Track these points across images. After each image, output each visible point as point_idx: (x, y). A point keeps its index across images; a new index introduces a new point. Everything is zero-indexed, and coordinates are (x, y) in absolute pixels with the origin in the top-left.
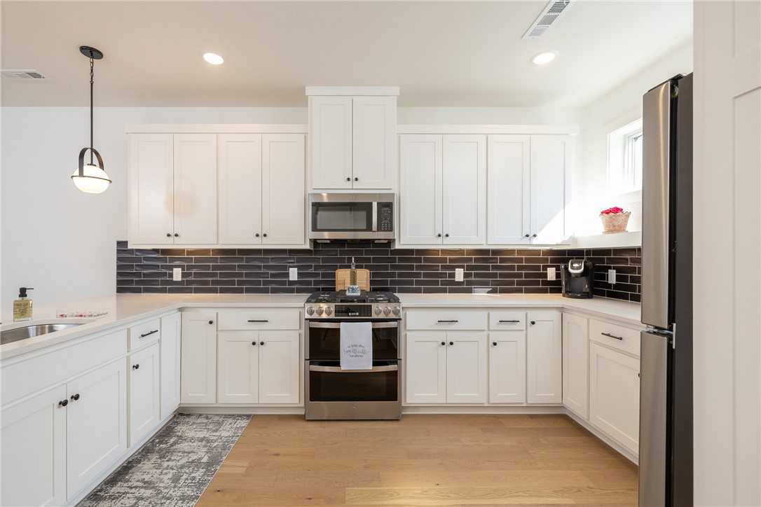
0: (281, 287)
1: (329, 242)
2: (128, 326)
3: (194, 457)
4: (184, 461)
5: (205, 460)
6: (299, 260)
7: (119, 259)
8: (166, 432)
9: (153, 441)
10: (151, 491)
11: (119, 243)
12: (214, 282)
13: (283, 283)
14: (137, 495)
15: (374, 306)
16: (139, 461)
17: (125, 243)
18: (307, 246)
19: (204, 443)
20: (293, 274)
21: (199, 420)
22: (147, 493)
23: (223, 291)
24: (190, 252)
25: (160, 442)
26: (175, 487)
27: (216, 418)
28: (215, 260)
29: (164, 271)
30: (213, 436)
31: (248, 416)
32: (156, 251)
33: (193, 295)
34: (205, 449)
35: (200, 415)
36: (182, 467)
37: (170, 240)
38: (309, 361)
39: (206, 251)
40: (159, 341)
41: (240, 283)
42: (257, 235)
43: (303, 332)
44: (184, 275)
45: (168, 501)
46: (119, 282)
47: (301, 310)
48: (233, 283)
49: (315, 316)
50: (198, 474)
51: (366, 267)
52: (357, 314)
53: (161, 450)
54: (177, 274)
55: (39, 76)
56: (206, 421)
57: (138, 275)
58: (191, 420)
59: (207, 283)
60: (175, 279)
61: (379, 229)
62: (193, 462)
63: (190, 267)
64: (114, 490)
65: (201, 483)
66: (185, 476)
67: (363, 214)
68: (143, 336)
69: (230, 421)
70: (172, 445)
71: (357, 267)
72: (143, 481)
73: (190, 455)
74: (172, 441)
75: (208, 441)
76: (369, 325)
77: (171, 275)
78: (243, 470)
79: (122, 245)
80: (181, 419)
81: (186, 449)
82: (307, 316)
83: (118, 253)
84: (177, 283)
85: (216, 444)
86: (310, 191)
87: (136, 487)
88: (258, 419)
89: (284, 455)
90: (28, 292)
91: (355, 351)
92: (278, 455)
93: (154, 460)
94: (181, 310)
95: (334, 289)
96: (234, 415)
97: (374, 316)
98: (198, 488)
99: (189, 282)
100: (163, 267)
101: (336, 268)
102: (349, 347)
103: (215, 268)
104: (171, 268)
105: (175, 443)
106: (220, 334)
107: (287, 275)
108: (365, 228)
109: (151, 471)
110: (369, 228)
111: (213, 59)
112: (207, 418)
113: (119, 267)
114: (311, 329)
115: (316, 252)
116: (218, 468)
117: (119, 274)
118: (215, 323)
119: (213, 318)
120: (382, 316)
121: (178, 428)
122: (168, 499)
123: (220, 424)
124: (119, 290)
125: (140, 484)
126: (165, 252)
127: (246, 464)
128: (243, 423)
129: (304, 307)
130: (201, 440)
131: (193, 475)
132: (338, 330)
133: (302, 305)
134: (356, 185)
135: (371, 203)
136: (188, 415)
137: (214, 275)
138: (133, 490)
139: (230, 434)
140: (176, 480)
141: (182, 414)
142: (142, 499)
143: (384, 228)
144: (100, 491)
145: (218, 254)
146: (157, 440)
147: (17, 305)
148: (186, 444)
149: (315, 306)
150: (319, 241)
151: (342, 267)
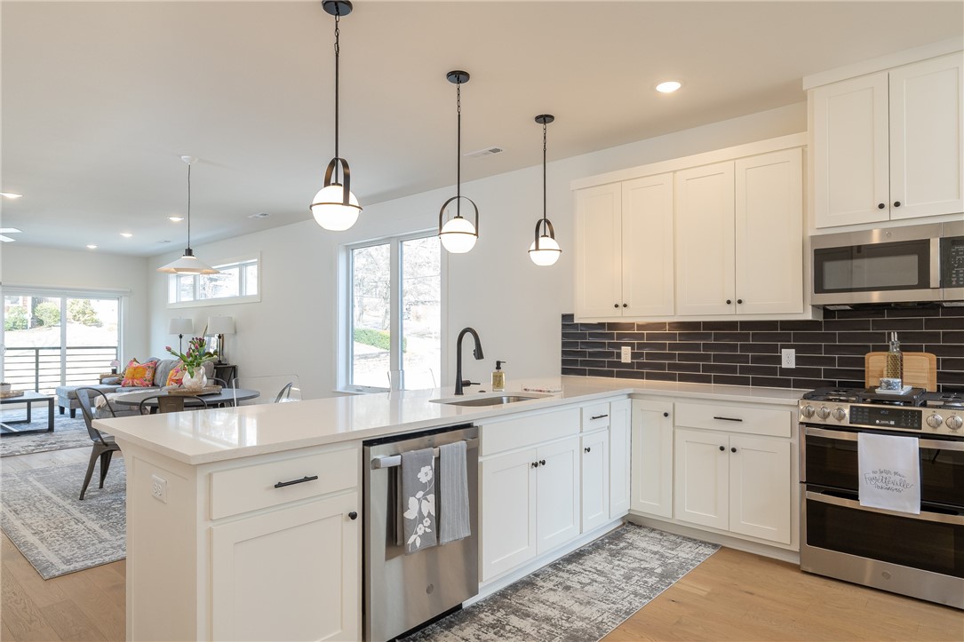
0: (768, 376)
1: (848, 308)
2: (581, 405)
3: (644, 565)
4: (636, 565)
5: (659, 571)
6: (797, 338)
7: (564, 335)
8: (615, 536)
9: (602, 540)
10: (604, 578)
11: (564, 317)
12: (671, 367)
13: (773, 371)
14: (591, 577)
15: (926, 412)
16: (591, 553)
17: (571, 317)
18: (809, 316)
19: (657, 556)
20: (788, 358)
21: (652, 535)
22: (601, 579)
23: (683, 378)
24: (640, 327)
25: (610, 543)
26: (627, 583)
27: (672, 538)
28: (672, 337)
29: (611, 350)
30: (668, 553)
31: (715, 546)
32: (601, 325)
33: (645, 381)
34: (659, 562)
35: (654, 530)
36: (634, 569)
37: (618, 311)
38: (805, 485)
39: (661, 325)
40: (609, 428)
41: (706, 368)
42: (729, 302)
43: (796, 441)
44: (634, 355)
45: (620, 591)
46: (564, 362)
47: (794, 410)
48: (696, 368)
49: (816, 419)
50: (652, 580)
51: (929, 350)
52: (892, 423)
53: (610, 550)
54: (626, 355)
55: (498, 150)
56: (658, 536)
57: (582, 354)
58: (643, 532)
59: (661, 367)
60: (623, 361)
61: (945, 282)
62: (645, 569)
63: (641, 346)
64: (570, 567)
65: (653, 589)
66: (636, 578)
67: (913, 260)
68: (594, 418)
69: (690, 544)
70: (622, 549)
71: (903, 349)
72: (595, 568)
73: (642, 562)
74: (622, 545)
75: (662, 556)
76: (915, 443)
77: (619, 355)
78: (704, 594)
79: (567, 318)
80: (631, 528)
81: (637, 556)
82: (802, 418)
83: (563, 328)
84: (626, 365)
85: (671, 561)
86: (811, 233)
87: (590, 571)
88: (728, 551)
89: (759, 596)
90: (502, 365)
91: (886, 481)
92: (751, 594)
93: (604, 555)
94: (630, 396)
95: (862, 385)
96: (695, 540)
97: (925, 429)
98: (651, 592)
99: (640, 365)
100: (610, 345)
101: (866, 350)
102: (874, 472)
103: (672, 347)
104: (619, 346)
105: (625, 548)
106: (677, 430)
107: (778, 360)
108: (916, 283)
109: (603, 564)
110: (924, 283)
111: (668, 88)
112: (661, 535)
113: (564, 344)
114: (808, 438)
115: (828, 325)
116: (674, 582)
117: (564, 353)
118: (671, 416)
119: (670, 411)
120: (944, 430)
121: (628, 535)
122: (620, 589)
123: (678, 545)
124: (565, 372)
125: (594, 571)
126: (612, 326)
127: (709, 590)
128: (709, 551)
129: (798, 406)
130: (656, 553)
131: (645, 579)
132: (855, 444)
133: (794, 401)
134: (897, 214)
135: (928, 241)
136: (640, 527)
137: (672, 357)
138: (587, 573)
139: (690, 556)
140: (628, 578)
141: (632, 522)
142: (596, 581)
143: (957, 281)
144: (559, 564)
145: (676, 328)
146: (607, 541)
147: (495, 376)
148: (637, 551)
149: (816, 406)
150: (831, 308)
151: (876, 349)
